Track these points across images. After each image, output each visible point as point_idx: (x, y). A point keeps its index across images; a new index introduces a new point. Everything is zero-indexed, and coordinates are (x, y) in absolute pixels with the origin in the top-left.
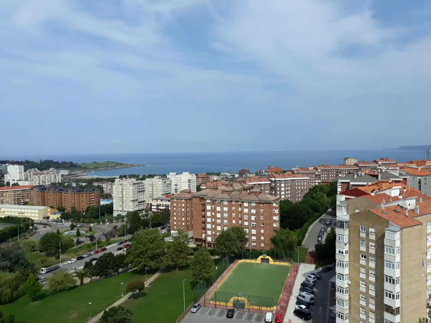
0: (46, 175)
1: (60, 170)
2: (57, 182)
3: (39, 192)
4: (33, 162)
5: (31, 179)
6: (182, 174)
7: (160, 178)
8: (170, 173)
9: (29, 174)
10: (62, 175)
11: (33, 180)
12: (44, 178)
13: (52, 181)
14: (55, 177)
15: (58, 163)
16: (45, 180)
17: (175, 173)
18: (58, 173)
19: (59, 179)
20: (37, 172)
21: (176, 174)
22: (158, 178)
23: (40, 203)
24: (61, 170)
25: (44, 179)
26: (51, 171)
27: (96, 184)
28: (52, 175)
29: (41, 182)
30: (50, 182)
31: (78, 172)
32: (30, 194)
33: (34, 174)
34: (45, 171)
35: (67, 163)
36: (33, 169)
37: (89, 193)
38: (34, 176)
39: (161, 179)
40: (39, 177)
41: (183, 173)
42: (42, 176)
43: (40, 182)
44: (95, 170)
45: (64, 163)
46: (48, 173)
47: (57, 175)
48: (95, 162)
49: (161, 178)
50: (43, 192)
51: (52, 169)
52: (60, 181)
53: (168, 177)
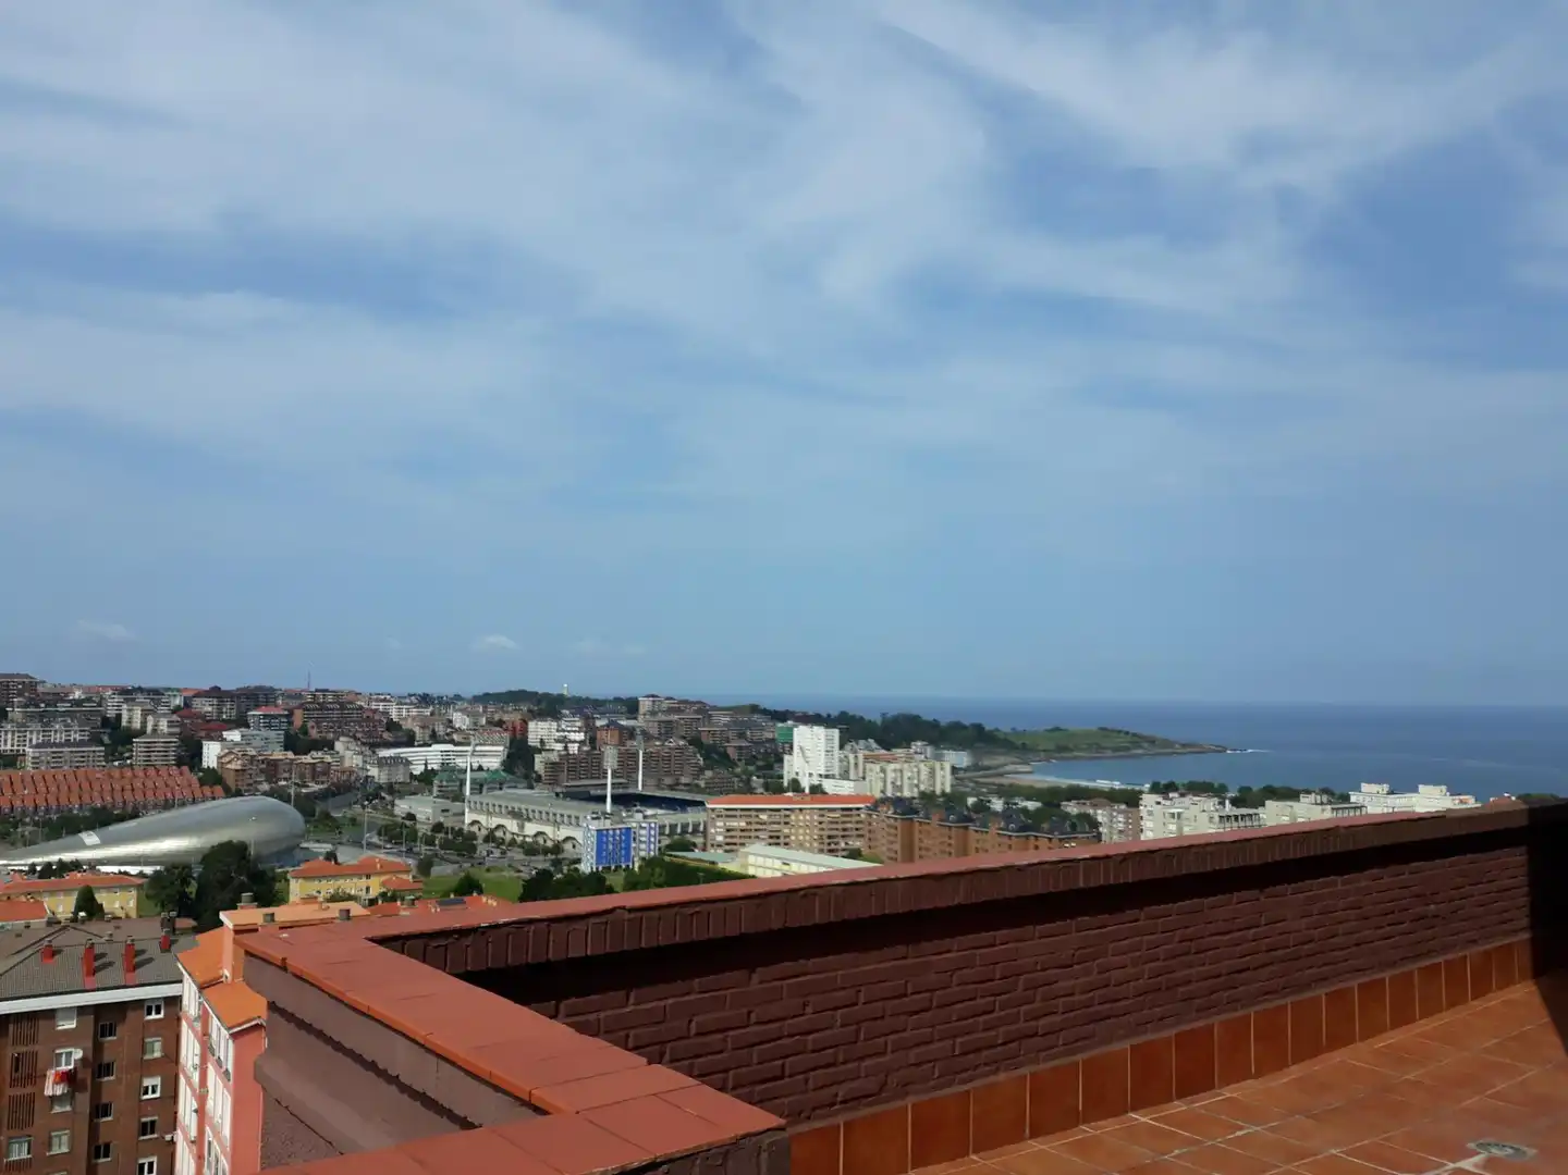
0: (906, 766)
1: (944, 749)
2: (938, 792)
3: (896, 819)
4: (862, 718)
5: (857, 773)
6: (1416, 790)
7: (1322, 804)
8: (1365, 787)
9: (851, 757)
10: (954, 770)
11: (864, 778)
12: (899, 774)
13: (922, 788)
14: (932, 773)
15: (935, 725)
16: (902, 781)
17: (1386, 787)
18: (939, 758)
19: (944, 782)
20: (876, 752)
21: (1391, 792)
22: (1316, 804)
23: (899, 856)
24: (946, 752)
25: (899, 779)
26: (916, 753)
27: (1072, 808)
28: (922, 766)
29: (889, 787)
30: (916, 790)
31: (1001, 760)
32: (870, 824)
33: (866, 758)
34: (899, 752)
35: (965, 727)
36: (862, 742)
37: (1060, 840)
38: (869, 766)
39: (1329, 807)
40: (883, 771)
41: (1421, 788)
42: (892, 766)
43: (885, 786)
44: (1057, 755)
45: (957, 727)
46: (909, 759)
47: (938, 765)
48: (1057, 729)
49: (1330, 803)
50: (909, 822)
51: (919, 743)
52: (948, 790)
53: (1353, 799)
